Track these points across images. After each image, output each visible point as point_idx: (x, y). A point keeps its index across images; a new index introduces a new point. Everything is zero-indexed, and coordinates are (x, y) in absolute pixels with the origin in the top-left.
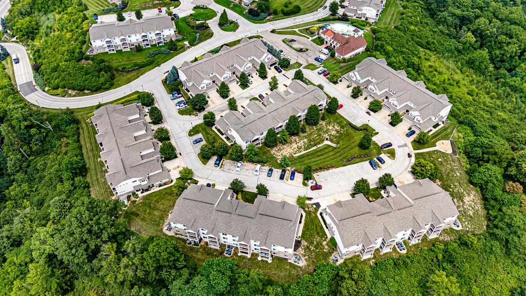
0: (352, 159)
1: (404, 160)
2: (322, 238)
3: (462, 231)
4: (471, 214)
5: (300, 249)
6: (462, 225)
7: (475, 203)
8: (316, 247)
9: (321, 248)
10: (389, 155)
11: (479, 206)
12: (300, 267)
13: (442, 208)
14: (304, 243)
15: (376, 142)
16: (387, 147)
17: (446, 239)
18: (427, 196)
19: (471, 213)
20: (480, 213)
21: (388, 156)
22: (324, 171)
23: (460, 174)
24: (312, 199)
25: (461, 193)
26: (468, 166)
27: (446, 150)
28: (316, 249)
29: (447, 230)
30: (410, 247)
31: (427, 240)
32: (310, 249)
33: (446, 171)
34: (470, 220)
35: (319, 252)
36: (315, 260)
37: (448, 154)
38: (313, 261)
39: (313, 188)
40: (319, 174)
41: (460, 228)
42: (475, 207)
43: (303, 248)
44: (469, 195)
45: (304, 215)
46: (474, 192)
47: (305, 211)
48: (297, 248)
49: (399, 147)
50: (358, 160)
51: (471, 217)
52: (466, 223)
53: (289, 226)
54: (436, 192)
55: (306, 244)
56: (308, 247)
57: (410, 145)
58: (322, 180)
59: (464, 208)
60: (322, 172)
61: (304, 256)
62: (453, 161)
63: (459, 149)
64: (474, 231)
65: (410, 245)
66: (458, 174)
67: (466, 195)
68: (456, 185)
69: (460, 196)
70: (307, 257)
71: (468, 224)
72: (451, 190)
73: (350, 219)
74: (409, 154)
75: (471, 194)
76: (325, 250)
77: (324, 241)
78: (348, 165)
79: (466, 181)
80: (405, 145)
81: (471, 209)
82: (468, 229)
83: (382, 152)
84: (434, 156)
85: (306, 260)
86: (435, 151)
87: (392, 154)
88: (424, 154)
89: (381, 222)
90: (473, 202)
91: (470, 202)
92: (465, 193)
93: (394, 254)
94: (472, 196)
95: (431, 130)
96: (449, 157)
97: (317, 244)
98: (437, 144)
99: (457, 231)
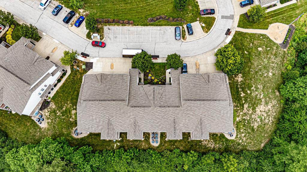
0: (157, 19)
1: (219, 36)
2: (73, 106)
3: (233, 141)
4: (255, 127)
5: (46, 110)
6: (237, 135)
7: (268, 116)
8: (63, 113)
9: (68, 116)
10: (204, 25)
11: (270, 121)
12: (40, 129)
13: (214, 120)
14: (53, 106)
15: (199, 4)
16: (208, 14)
17: (210, 145)
18: (204, 100)
19: (256, 125)
20: (267, 127)
21: (202, 27)
22: (119, 25)
23: (274, 74)
24: (88, 56)
25: (258, 100)
26: (290, 67)
27: (276, 37)
28: (63, 116)
29: (217, 135)
30: (165, 142)
31: (188, 139)
32: (56, 114)
33: (258, 66)
34: (249, 133)
35: (64, 119)
36: (56, 127)
37: (275, 44)
38: (54, 127)
39: (95, 44)
40: (111, 27)
41: (233, 138)
42: (265, 119)
43: (49, 110)
44: (267, 103)
45: (69, 72)
46: (274, 102)
47: (72, 68)
48: (44, 109)
49: (223, 17)
50: (163, 22)
51: (253, 130)
52: (243, 135)
53: (25, 90)
54: (218, 99)
55: (54, 107)
56: (54, 111)
57: (237, 19)
58: (111, 36)
59: (251, 117)
60: (116, 26)
61: (48, 119)
62: (275, 55)
63: (294, 41)
64: (246, 146)
65: (166, 139)
66: (270, 74)
67: (263, 103)
68: (258, 88)
69: (255, 103)
70: (50, 121)
71: (245, 136)
72: (249, 92)
73: (97, 102)
74: (229, 30)
75: (270, 104)
76: (71, 120)
77: (74, 109)
78: (150, 25)
79: (274, 85)
80: (232, 17)
81: (259, 120)
82: (241, 141)
83: (198, 19)
84: (255, 42)
85: (48, 123)
86: (262, 35)
87: (208, 25)
88: (247, 36)
89: (133, 115)
90: (267, 113)
91: (263, 113)
92: (263, 100)
93: (144, 144)
94: (269, 107)
95: (275, 5)
96: (275, 48)
97: (66, 110)
98: (271, 26)
99: (227, 140)
